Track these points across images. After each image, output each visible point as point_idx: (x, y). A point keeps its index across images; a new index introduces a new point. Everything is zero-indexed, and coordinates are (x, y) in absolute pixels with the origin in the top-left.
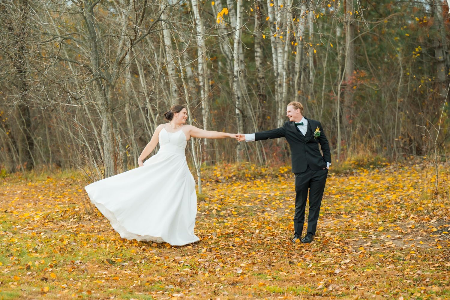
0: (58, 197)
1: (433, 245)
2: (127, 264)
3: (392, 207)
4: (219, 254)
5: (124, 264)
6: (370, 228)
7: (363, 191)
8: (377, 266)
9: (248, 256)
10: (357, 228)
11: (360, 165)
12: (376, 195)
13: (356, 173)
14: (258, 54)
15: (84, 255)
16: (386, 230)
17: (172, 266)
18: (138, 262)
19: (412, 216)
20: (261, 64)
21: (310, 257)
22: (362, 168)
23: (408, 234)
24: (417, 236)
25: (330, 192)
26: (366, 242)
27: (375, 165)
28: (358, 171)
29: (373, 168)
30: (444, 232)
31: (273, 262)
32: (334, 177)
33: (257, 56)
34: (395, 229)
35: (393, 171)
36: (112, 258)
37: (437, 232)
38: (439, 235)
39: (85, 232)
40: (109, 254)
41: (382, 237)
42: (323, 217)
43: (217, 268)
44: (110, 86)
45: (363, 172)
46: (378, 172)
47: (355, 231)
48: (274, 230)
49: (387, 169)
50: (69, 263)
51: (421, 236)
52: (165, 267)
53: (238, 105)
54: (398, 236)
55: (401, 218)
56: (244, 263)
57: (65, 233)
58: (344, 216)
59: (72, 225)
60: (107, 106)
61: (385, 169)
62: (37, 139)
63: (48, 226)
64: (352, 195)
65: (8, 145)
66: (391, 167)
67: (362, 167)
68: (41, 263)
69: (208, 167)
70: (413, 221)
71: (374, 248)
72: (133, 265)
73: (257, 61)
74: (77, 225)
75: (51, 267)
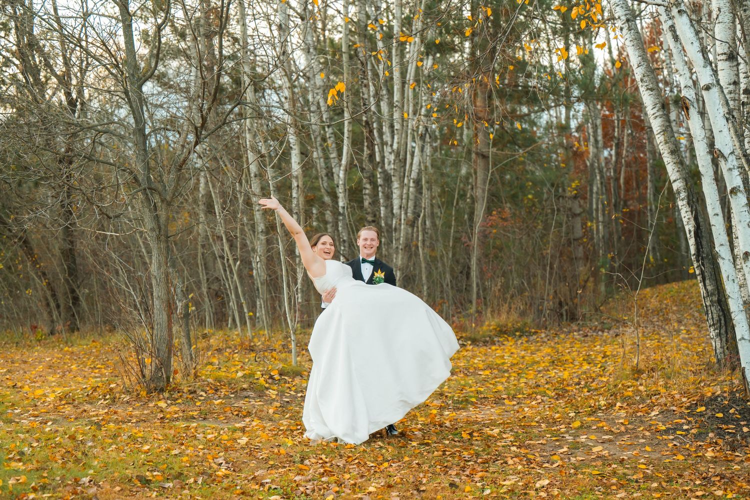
0: (99, 366)
1: (668, 453)
2: (171, 485)
3: (574, 390)
4: (328, 465)
5: (167, 485)
6: (558, 424)
7: (521, 366)
8: (597, 493)
9: (377, 469)
10: (537, 422)
11: (503, 331)
12: (540, 372)
13: (498, 341)
14: (367, 192)
15: (100, 467)
16: (584, 428)
17: (250, 490)
18: (192, 480)
19: (619, 404)
20: (370, 204)
21: (480, 474)
22: (506, 336)
23: (621, 434)
24: (637, 437)
25: (475, 366)
26: (561, 447)
27: (521, 332)
28: (501, 339)
29: (520, 336)
30: (678, 432)
31: (421, 483)
32: (471, 347)
33: (365, 194)
34: (598, 425)
35: (546, 340)
36: (148, 473)
37: (667, 432)
38: (671, 437)
39: (116, 422)
40: (144, 464)
41: (583, 439)
42: (477, 403)
43: (329, 495)
44: (165, 202)
45: (508, 340)
46: (527, 342)
47: (535, 427)
48: (409, 423)
49: (538, 337)
50: (70, 482)
51: (643, 438)
52: (238, 492)
53: (343, 250)
54: (606, 437)
55: (603, 408)
56: (373, 484)
57: (84, 423)
58: (506, 402)
59: (98, 411)
60: (160, 231)
61: (535, 337)
62: (83, 292)
63: (63, 410)
64: (507, 371)
65: (47, 299)
66: (543, 335)
67: (506, 334)
68: (20, 481)
69: (303, 331)
70: (623, 413)
71: (576, 457)
72: (183, 488)
73: (366, 199)
74: (106, 411)
75: (35, 490)
